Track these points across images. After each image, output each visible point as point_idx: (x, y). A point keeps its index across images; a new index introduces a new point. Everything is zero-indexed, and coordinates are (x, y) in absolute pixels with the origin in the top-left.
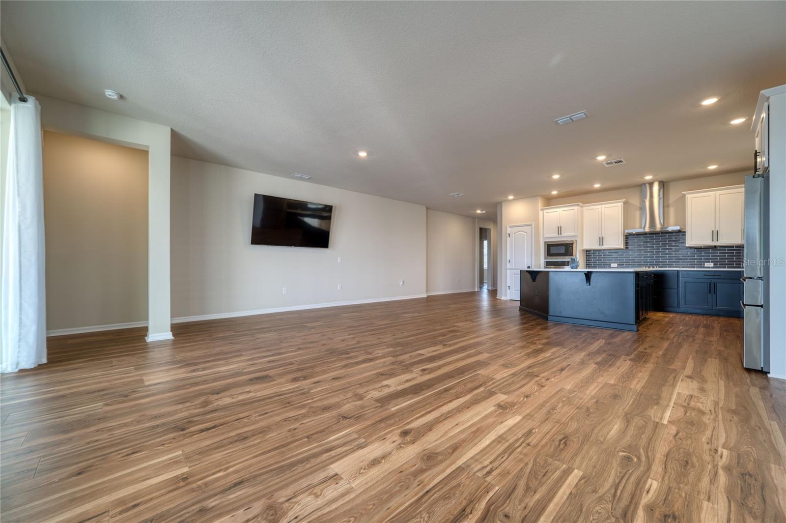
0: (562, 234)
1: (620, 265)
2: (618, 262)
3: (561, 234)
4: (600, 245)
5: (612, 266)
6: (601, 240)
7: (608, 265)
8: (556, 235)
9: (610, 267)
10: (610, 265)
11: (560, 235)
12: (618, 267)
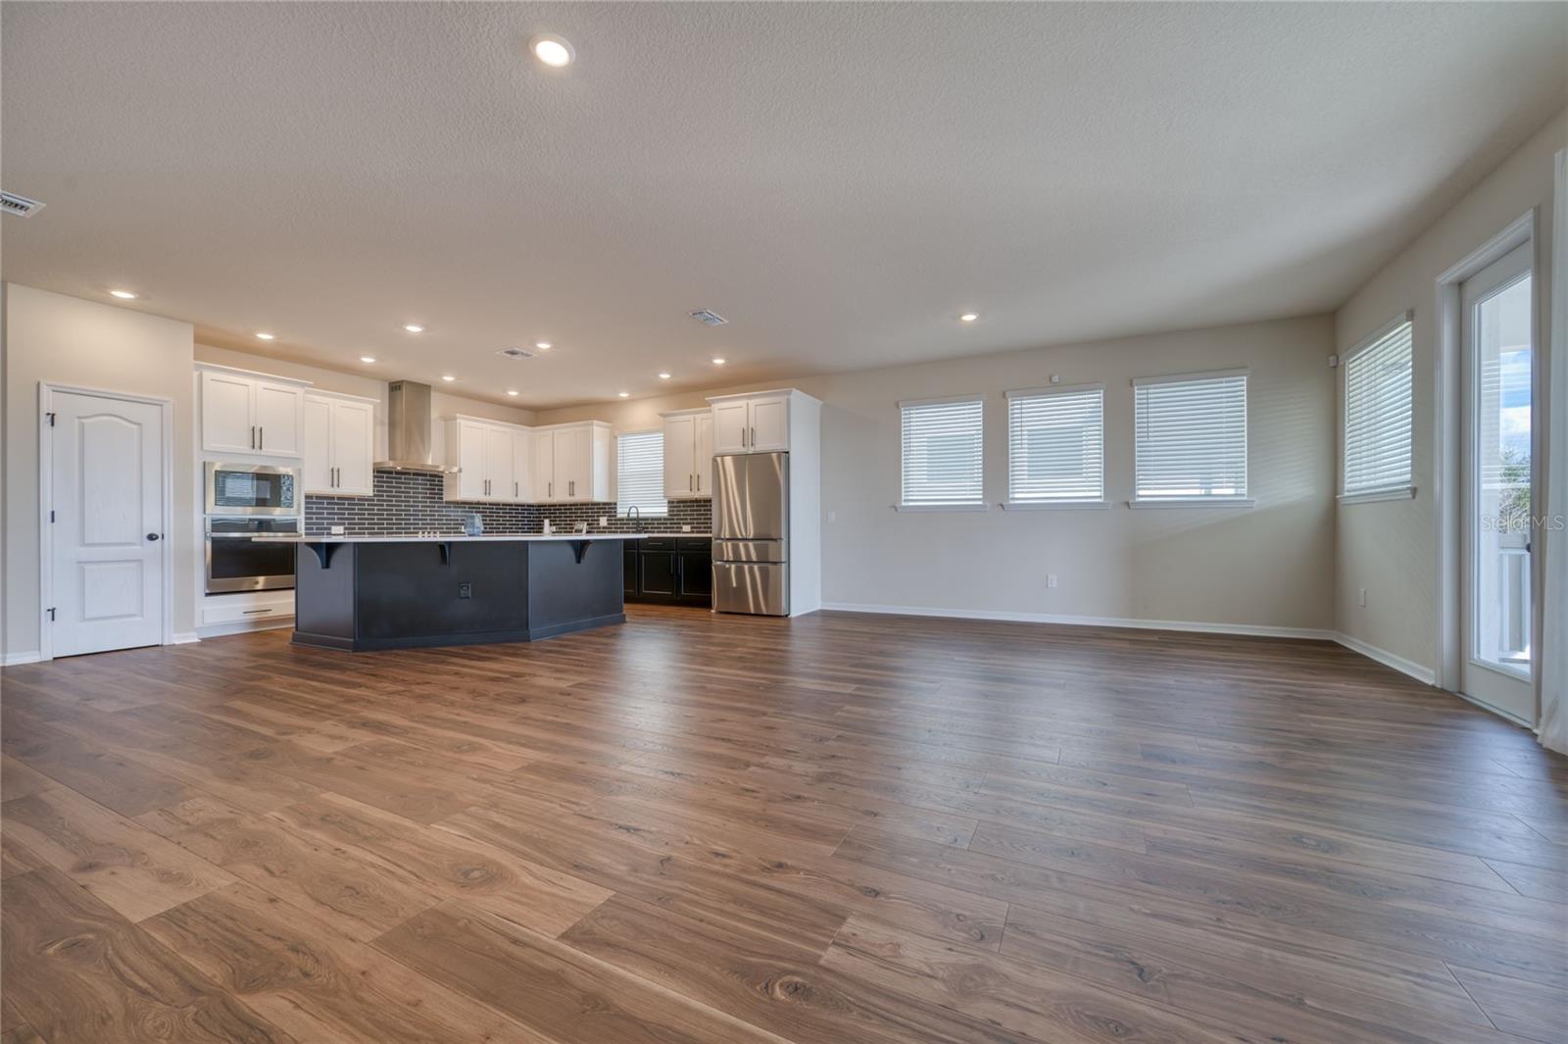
0: (264, 449)
1: (350, 531)
2: (344, 524)
3: (261, 448)
4: (333, 485)
5: (333, 532)
6: (335, 475)
7: (325, 529)
8: (246, 448)
9: (329, 534)
10: (330, 529)
11: (257, 451)
12: (344, 534)
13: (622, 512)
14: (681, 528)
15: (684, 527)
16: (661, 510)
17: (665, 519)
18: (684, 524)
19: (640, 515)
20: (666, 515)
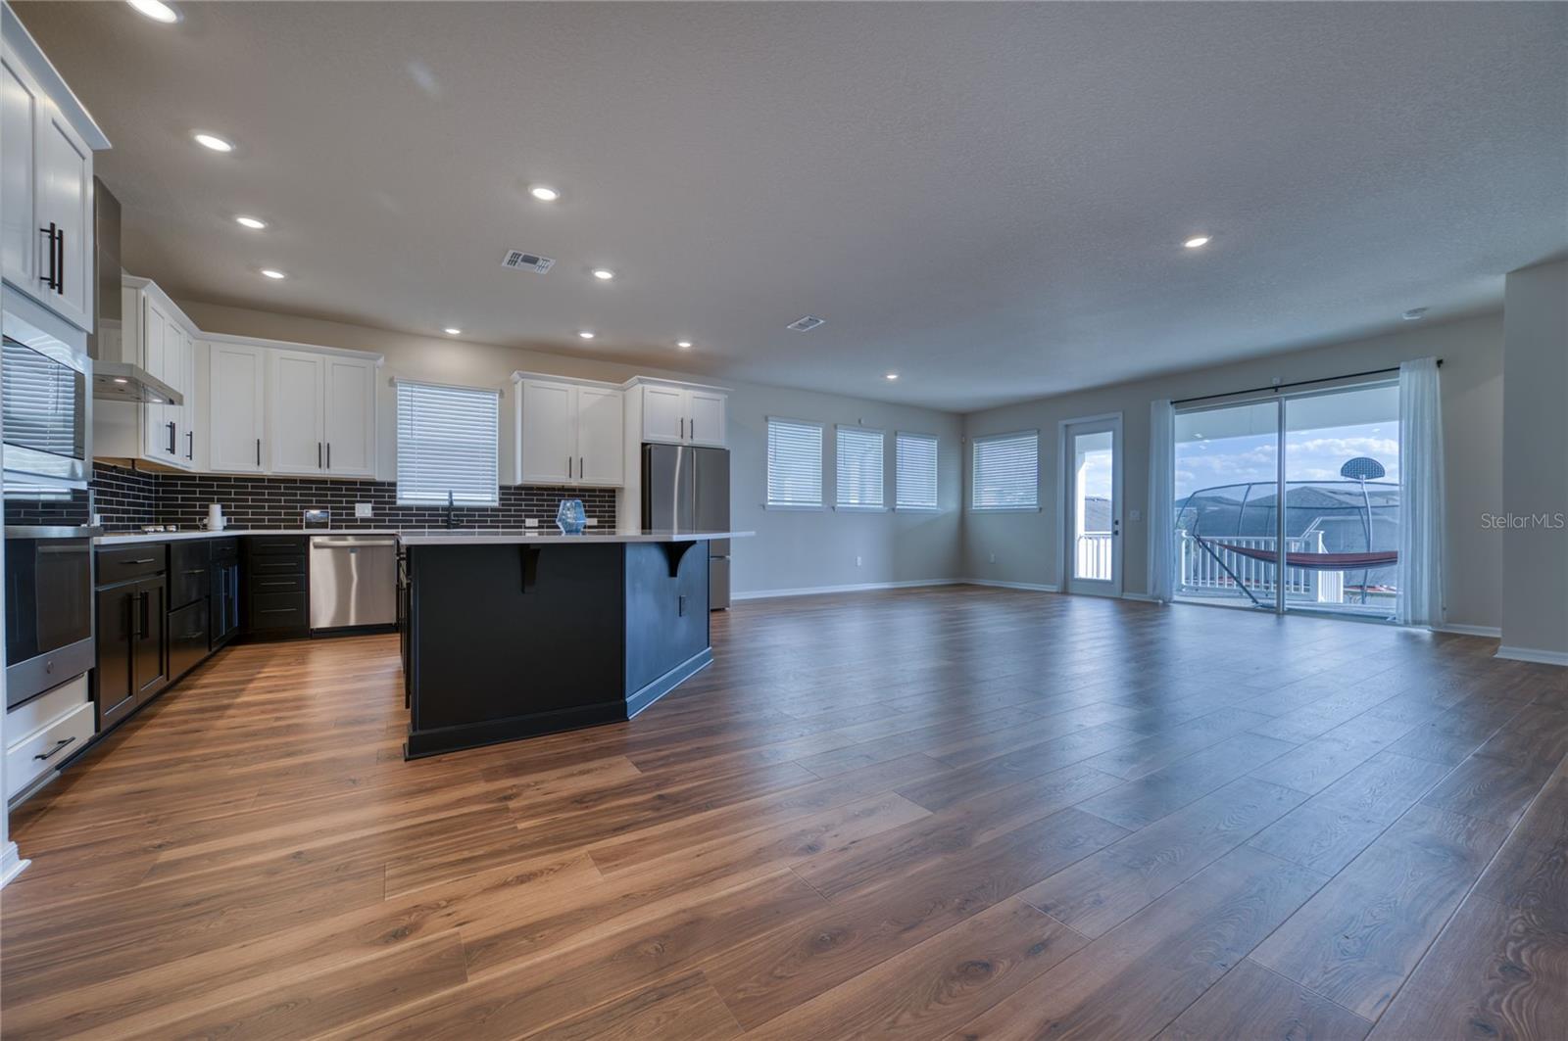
13: (407, 497)
14: (524, 522)
15: (527, 520)
16: (489, 498)
17: (493, 510)
18: (527, 516)
19: (455, 503)
20: (496, 504)
